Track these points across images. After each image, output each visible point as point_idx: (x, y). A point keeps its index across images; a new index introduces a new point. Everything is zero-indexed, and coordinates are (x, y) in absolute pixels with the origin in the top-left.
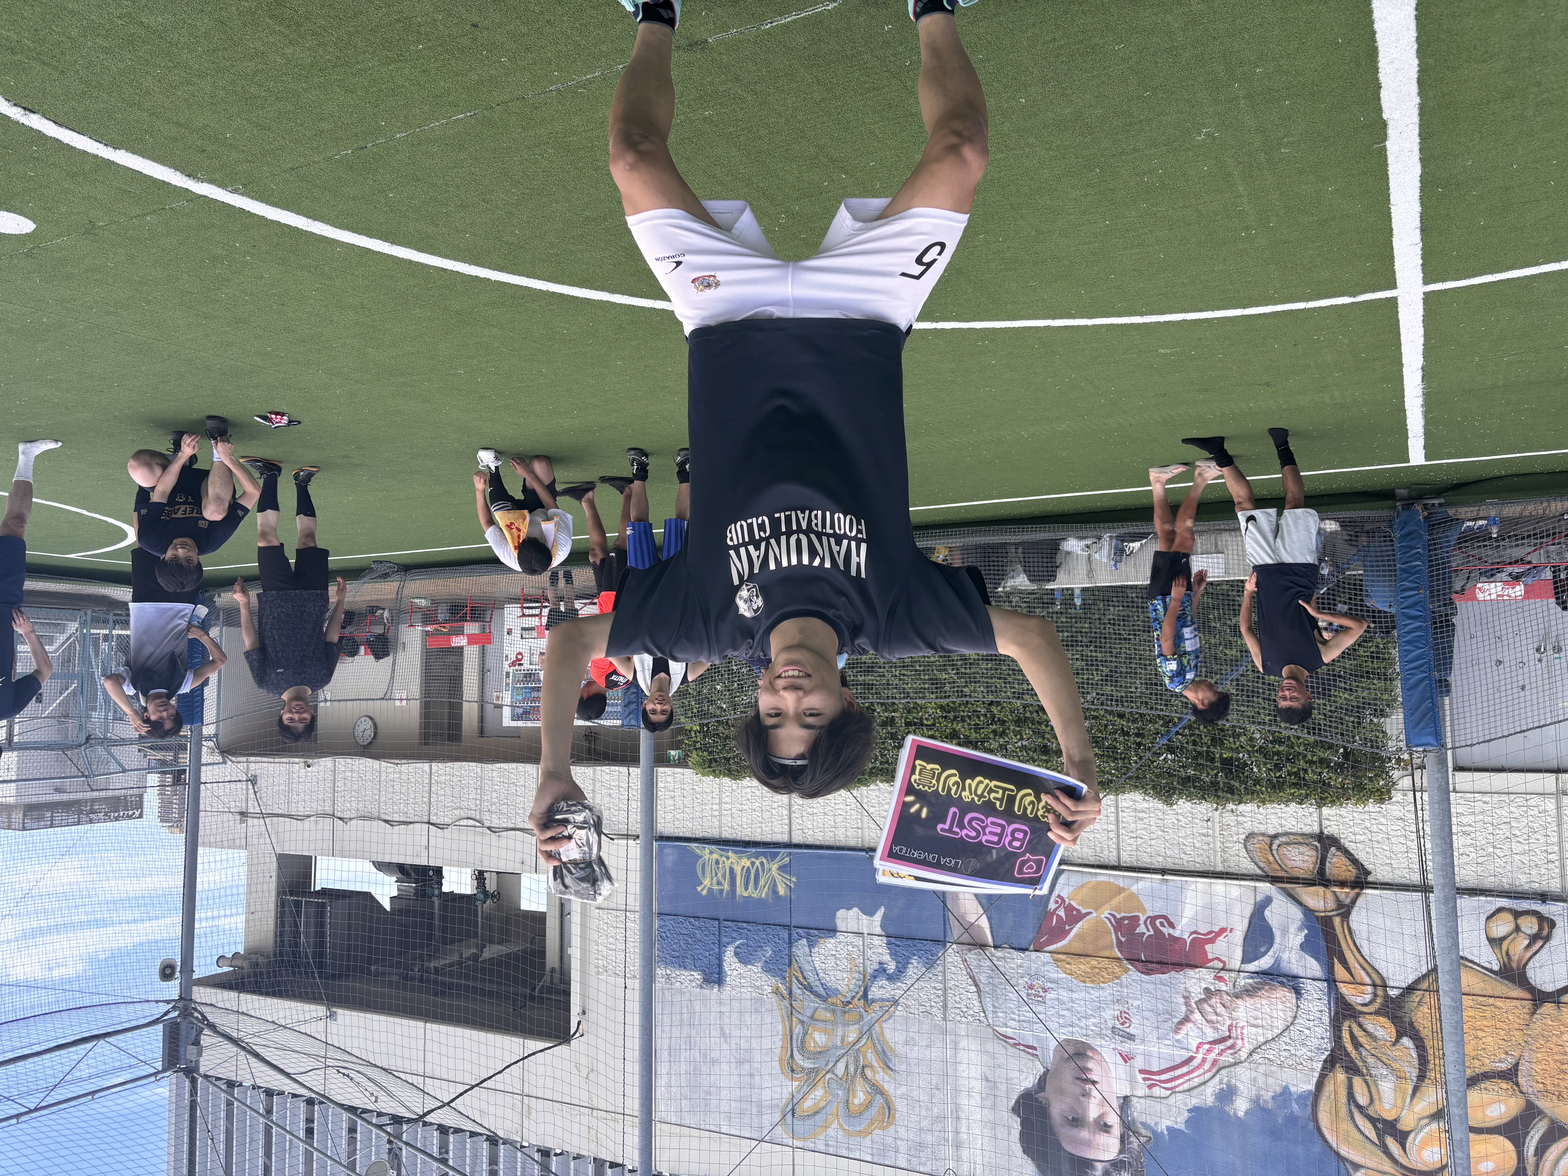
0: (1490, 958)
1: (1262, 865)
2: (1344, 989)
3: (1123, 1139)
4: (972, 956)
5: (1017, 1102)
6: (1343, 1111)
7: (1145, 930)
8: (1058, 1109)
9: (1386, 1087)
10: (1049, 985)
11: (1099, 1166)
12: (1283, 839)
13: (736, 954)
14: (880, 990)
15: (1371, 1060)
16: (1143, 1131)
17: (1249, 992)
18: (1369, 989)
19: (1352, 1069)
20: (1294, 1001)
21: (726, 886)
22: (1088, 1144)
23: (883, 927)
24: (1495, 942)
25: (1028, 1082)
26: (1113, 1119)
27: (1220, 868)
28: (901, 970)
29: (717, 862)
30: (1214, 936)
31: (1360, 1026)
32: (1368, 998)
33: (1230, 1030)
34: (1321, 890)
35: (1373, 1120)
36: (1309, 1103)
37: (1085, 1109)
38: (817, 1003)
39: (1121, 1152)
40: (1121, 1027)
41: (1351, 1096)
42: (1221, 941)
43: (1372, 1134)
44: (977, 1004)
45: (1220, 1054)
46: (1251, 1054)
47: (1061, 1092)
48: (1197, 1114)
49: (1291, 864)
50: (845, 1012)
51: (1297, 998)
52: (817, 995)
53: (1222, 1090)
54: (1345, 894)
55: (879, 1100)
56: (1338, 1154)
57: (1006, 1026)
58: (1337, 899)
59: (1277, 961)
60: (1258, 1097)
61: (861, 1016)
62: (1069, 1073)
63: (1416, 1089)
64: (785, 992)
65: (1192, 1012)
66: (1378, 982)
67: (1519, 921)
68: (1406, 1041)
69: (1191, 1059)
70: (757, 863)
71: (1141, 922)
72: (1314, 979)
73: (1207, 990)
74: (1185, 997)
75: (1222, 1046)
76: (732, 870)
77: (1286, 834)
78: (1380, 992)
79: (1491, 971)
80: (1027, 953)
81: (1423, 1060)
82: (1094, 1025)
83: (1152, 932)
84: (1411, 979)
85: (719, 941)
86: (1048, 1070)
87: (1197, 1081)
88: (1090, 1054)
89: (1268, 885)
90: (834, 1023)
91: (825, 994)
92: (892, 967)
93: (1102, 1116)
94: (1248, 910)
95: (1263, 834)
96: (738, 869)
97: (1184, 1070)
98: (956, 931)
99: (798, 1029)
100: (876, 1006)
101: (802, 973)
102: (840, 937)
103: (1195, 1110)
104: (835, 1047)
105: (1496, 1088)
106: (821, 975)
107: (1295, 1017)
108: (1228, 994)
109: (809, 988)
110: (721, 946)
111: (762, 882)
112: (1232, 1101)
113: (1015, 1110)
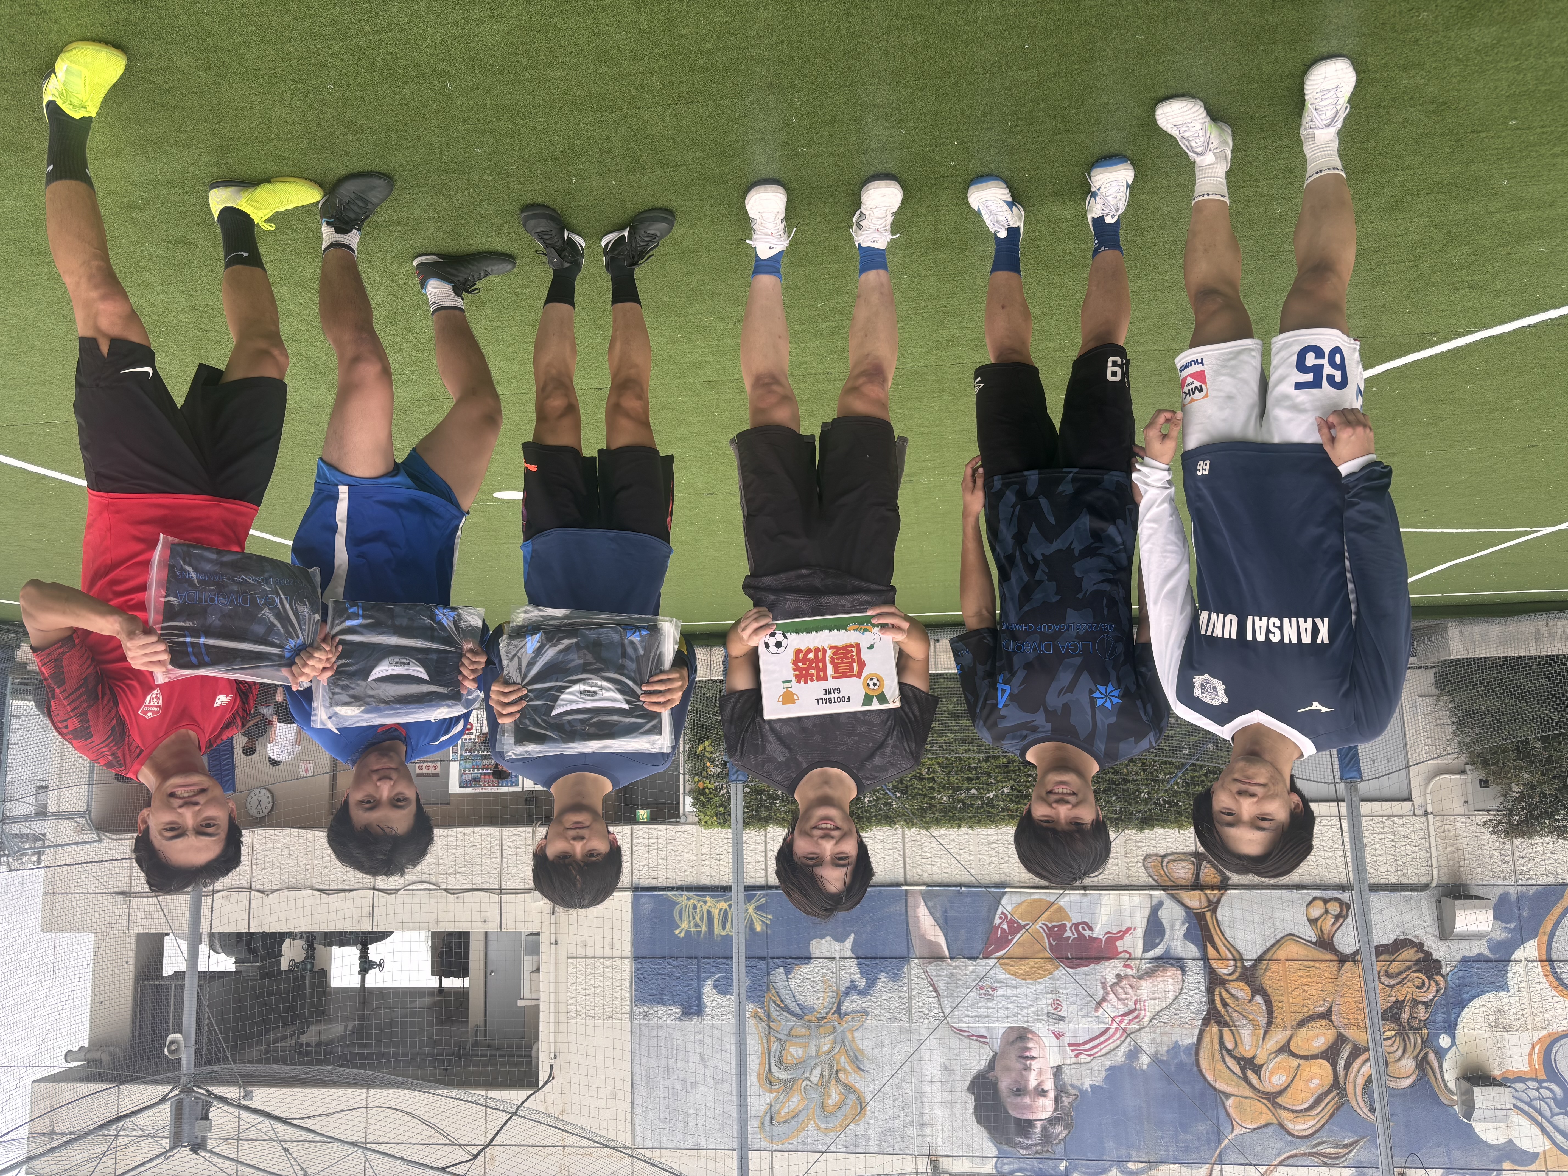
0: (1310, 934)
1: (1156, 878)
2: (1215, 965)
3: (1057, 1100)
4: (931, 968)
5: (972, 1082)
6: (1217, 1055)
7: (1071, 935)
8: (1005, 1084)
9: (1246, 1034)
10: (998, 985)
11: (1039, 1124)
12: (1170, 858)
13: (715, 987)
14: (851, 1004)
16: (1073, 1092)
17: (1150, 974)
18: (1232, 962)
19: (1222, 1023)
20: (1180, 977)
21: (704, 928)
22: (1029, 1108)
23: (852, 951)
24: (1313, 922)
25: (979, 1064)
26: (1049, 1085)
27: (1125, 882)
28: (871, 985)
29: (695, 907)
30: (1122, 934)
31: (1227, 990)
32: (1231, 969)
33: (1135, 1004)
34: (1197, 892)
35: (1237, 1059)
36: (1193, 1052)
38: (792, 1022)
39: (1055, 1110)
40: (1053, 1011)
41: (1222, 1043)
42: (1128, 938)
43: (1237, 1069)
44: (936, 1006)
45: (1129, 1024)
46: (1151, 1021)
47: (1008, 1069)
48: (1113, 1072)
49: (1176, 875)
50: (820, 1026)
51: (1183, 975)
52: (793, 1014)
53: (1130, 1050)
54: (1213, 894)
55: (852, 1098)
56: (1215, 1089)
57: (961, 1021)
58: (1209, 900)
59: (1168, 950)
60: (1157, 1053)
61: (835, 1028)
62: (1013, 1054)
63: (1266, 1033)
64: (763, 1016)
65: (1107, 993)
66: (1237, 957)
67: (1328, 905)
68: (1259, 999)
69: (1107, 1030)
71: (1068, 929)
72: (1194, 959)
73: (1118, 976)
74: (1102, 983)
75: (1131, 1017)
76: (709, 913)
77: (1173, 854)
78: (1239, 965)
79: (1311, 942)
80: (978, 961)
81: (1270, 1011)
82: (1034, 1012)
83: (1076, 936)
84: (1260, 952)
85: (698, 977)
86: (996, 1054)
87: (1112, 1047)
88: (1030, 1036)
89: (1162, 892)
90: (808, 1037)
91: (801, 1013)
92: (862, 983)
93: (1039, 1084)
94: (1147, 912)
95: (1156, 855)
96: (715, 912)
97: (1102, 1039)
98: (917, 949)
99: (775, 1046)
100: (848, 1018)
101: (779, 996)
102: (815, 962)
103: (1111, 1069)
104: (811, 1057)
105: (1318, 1026)
106: (798, 997)
107: (1182, 989)
108: (1133, 977)
109: (786, 1009)
110: (701, 981)
112: (1137, 1058)
113: (970, 1089)
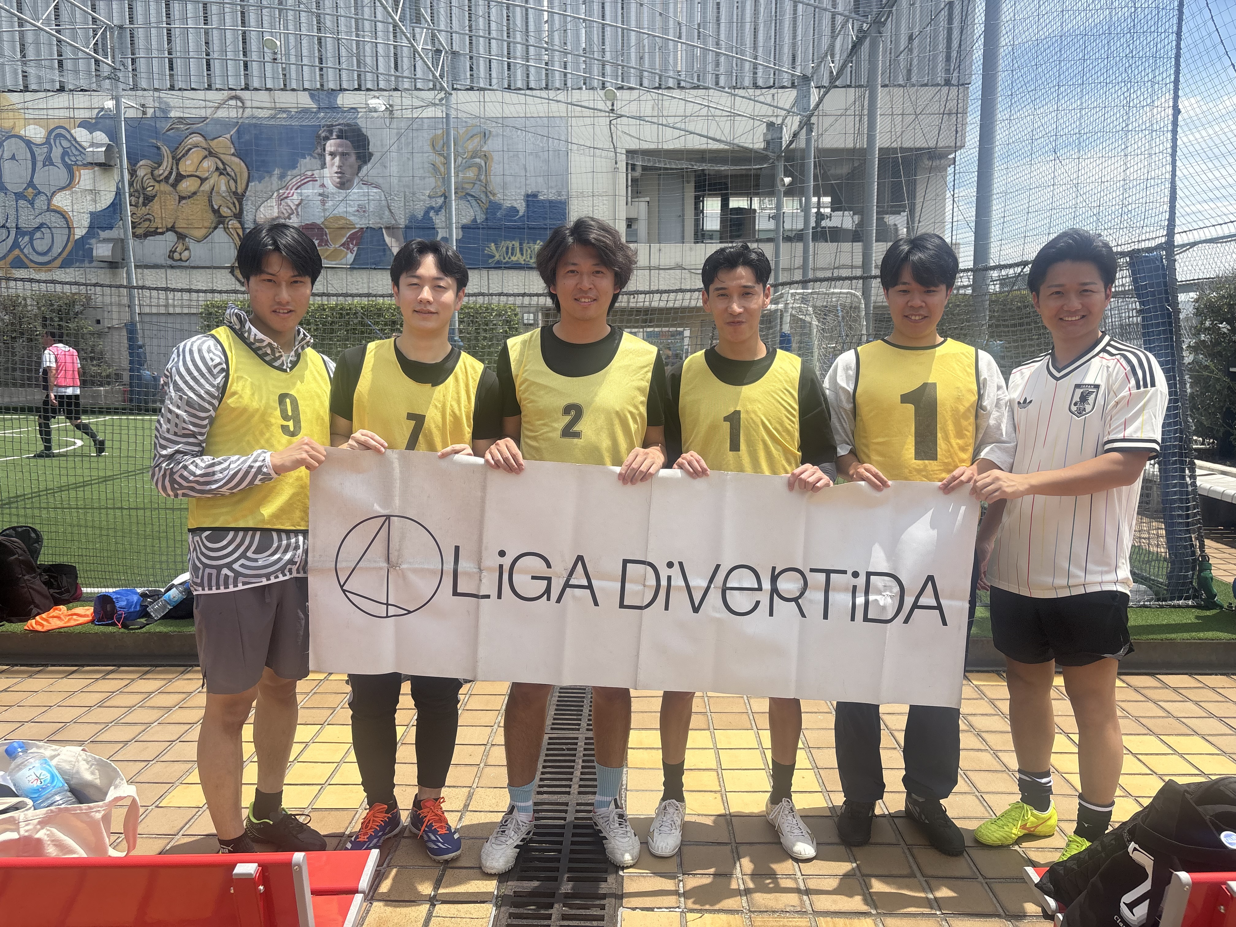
0: (189, 242)
2: (238, 225)
3: (324, 150)
4: (393, 222)
5: (370, 159)
6: (238, 176)
7: (315, 242)
8: (353, 159)
9: (223, 188)
10: (355, 213)
11: (334, 137)
13: (518, 211)
14: (438, 202)
15: (229, 198)
16: (315, 155)
17: (273, 220)
18: (230, 226)
19: (235, 193)
21: (525, 245)
22: (340, 145)
23: (438, 232)
25: (366, 169)
26: (328, 158)
28: (427, 213)
32: (230, 223)
33: (281, 203)
35: (228, 174)
36: (251, 178)
37: (340, 160)
38: (471, 191)
39: (325, 145)
40: (325, 199)
41: (236, 182)
43: (228, 169)
44: (390, 201)
45: (285, 193)
46: (273, 194)
47: (351, 166)
51: (255, 219)
52: (472, 196)
56: (240, 158)
57: (376, 193)
60: (270, 177)
62: (348, 175)
64: (489, 194)
66: (227, 230)
67: (180, 257)
68: (216, 207)
69: (296, 189)
70: (507, 259)
74: (299, 215)
75: (283, 196)
76: (522, 254)
78: (226, 225)
79: (189, 238)
81: (210, 201)
82: (336, 198)
84: (215, 232)
85: (528, 217)
86: (357, 175)
87: (294, 180)
88: (338, 185)
91: (468, 197)
92: (432, 214)
93: (333, 159)
96: (518, 255)
97: (300, 184)
98: (400, 233)
99: (483, 177)
100: (440, 194)
101: (480, 206)
102: (460, 225)
103: (295, 167)
105: (186, 193)
106: (469, 206)
107: (256, 212)
108: (282, 218)
109: (476, 199)
110: (527, 214)
111: (504, 249)
112: (280, 174)
